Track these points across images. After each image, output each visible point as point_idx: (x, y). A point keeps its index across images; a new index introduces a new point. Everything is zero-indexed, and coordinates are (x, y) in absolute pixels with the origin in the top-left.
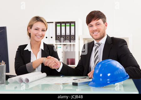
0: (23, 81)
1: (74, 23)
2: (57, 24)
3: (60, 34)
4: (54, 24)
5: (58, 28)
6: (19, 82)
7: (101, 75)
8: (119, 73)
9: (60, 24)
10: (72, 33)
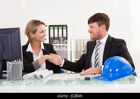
0: (37, 78)
1: (66, 26)
2: (51, 27)
3: (53, 37)
4: (48, 27)
5: (52, 31)
6: (33, 78)
7: (111, 70)
8: (127, 68)
9: (53, 27)
10: (65, 35)
